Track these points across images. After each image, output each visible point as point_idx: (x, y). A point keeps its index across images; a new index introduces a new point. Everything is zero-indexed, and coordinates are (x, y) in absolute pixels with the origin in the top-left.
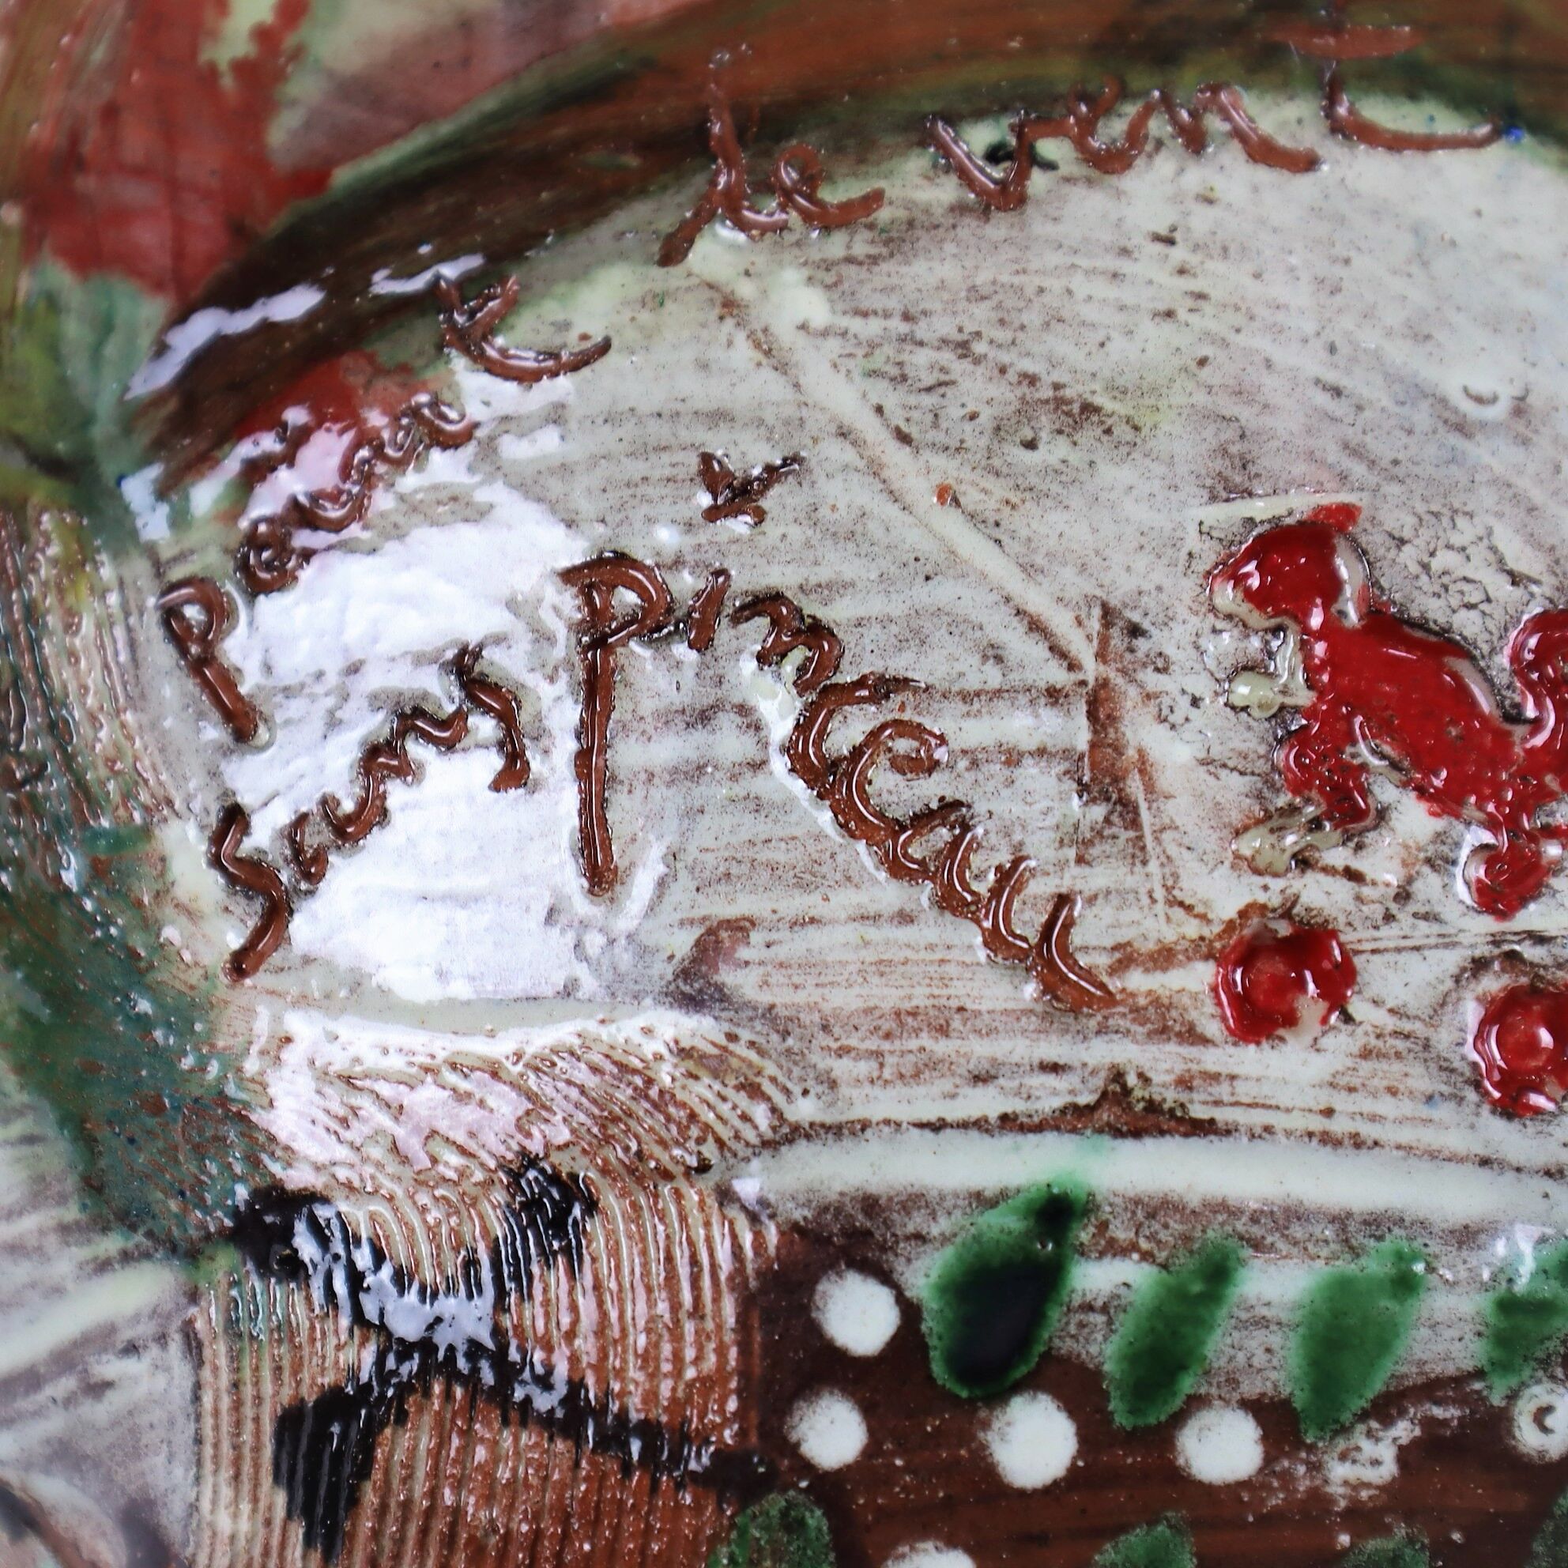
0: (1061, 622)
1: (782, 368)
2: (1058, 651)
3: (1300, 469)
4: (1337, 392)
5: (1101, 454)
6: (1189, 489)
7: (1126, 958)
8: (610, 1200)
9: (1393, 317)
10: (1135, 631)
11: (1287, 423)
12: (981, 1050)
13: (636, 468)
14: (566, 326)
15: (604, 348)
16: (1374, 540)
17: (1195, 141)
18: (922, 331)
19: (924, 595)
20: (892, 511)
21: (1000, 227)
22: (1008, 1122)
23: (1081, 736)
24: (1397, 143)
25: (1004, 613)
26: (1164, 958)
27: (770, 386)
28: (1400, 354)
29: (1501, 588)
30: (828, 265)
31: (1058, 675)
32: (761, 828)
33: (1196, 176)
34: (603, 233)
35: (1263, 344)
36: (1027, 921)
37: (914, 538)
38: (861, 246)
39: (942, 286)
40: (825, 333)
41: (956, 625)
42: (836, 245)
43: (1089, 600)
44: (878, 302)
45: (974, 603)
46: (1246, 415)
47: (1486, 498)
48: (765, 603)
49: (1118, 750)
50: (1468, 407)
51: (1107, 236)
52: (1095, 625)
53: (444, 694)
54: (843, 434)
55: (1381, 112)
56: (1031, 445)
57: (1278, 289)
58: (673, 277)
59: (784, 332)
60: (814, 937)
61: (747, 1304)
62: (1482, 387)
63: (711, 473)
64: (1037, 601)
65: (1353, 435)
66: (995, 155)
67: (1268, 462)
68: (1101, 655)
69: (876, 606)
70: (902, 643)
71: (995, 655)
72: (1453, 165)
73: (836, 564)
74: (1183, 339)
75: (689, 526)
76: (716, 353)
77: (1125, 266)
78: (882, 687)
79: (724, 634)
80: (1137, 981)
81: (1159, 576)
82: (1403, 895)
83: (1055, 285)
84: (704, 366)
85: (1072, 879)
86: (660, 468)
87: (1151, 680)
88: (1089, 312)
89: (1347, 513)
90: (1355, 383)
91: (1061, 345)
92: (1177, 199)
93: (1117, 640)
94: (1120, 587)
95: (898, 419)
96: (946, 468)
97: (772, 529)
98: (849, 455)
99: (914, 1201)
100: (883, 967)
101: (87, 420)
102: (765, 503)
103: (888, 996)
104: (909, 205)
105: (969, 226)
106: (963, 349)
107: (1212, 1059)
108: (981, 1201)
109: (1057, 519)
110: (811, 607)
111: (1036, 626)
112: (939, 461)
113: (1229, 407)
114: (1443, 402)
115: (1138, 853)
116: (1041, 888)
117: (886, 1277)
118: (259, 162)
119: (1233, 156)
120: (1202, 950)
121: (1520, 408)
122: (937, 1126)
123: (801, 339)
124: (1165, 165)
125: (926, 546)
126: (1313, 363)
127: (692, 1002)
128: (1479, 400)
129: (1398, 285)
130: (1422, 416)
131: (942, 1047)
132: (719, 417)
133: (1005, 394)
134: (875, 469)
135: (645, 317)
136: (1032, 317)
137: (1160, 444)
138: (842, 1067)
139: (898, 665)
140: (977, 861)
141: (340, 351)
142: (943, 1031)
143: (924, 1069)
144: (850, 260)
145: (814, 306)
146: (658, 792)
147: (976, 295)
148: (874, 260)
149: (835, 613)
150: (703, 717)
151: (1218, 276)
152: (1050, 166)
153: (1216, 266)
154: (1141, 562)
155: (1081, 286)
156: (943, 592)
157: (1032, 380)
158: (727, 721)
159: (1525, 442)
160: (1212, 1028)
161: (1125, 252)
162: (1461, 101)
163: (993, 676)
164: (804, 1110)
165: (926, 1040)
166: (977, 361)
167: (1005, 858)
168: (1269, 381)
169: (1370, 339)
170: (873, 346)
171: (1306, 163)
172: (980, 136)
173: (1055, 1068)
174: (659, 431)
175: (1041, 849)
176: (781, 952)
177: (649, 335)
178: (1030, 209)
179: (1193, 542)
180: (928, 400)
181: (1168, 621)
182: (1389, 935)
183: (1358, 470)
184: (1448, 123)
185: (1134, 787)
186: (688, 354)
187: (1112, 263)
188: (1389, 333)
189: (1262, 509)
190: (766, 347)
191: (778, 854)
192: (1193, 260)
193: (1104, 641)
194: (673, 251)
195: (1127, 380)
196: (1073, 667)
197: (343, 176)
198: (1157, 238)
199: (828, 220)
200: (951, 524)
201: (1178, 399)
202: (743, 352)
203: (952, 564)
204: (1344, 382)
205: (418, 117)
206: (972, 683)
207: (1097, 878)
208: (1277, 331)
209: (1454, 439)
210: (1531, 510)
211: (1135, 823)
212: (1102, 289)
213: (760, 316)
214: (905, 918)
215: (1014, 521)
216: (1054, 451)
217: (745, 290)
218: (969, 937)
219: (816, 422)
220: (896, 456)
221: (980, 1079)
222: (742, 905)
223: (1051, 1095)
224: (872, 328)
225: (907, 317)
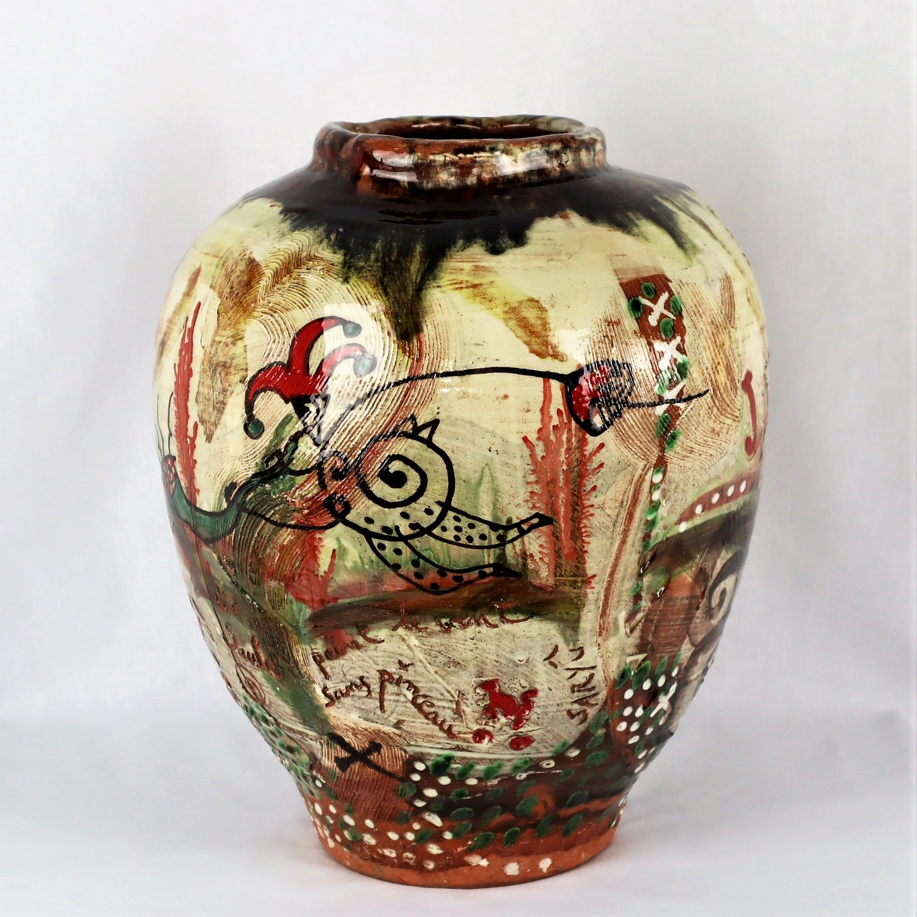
0: (453, 692)
1: (411, 650)
2: (452, 695)
3: (490, 674)
4: (497, 662)
5: (459, 670)
6: (473, 676)
7: (460, 733)
8: (384, 747)
9: (508, 650)
10: (463, 695)
11: (489, 667)
12: (438, 740)
13: (389, 659)
14: (377, 636)
15: (383, 641)
16: (501, 684)
17: (479, 624)
18: (433, 649)
19: (432, 685)
20: (428, 673)
21: (446, 635)
22: (442, 748)
23: (455, 707)
24: (512, 622)
25: (444, 690)
26: (465, 733)
27: (410, 653)
28: (508, 655)
29: (520, 688)
30: (419, 636)
31: (452, 699)
32: (407, 710)
33: (478, 629)
34: (383, 623)
35: (487, 655)
36: (446, 727)
37: (431, 677)
38: (424, 635)
39: (437, 643)
40: (418, 647)
41: (437, 690)
42: (420, 634)
43: (457, 689)
44: (426, 643)
45: (440, 687)
46: (483, 666)
47: (520, 676)
48: (408, 681)
49: (460, 709)
50: (519, 662)
51: (463, 638)
52: (457, 693)
53: (358, 682)
54: (421, 661)
55: (509, 617)
56: (449, 668)
57: (490, 647)
58: (394, 633)
59: (412, 645)
60: (414, 724)
61: (404, 763)
62: (521, 659)
63: (400, 662)
64: (449, 688)
65: (499, 668)
66: (446, 624)
67: (485, 673)
68: (458, 697)
69: (424, 685)
70: (428, 691)
71: (442, 694)
72: (522, 625)
73: (418, 678)
74: (474, 654)
75: (396, 669)
76: (401, 646)
77: (466, 643)
78: (425, 696)
79: (402, 685)
80: (461, 735)
81: (468, 688)
82: (501, 729)
83: (454, 645)
84: (399, 648)
85: (452, 723)
86: (392, 660)
87: (465, 701)
88: (459, 649)
89: (497, 680)
90: (501, 660)
91: (454, 653)
92: (475, 632)
93: (461, 695)
94: (462, 689)
95: (429, 661)
96: (436, 669)
97: (409, 672)
98: (421, 664)
99: (429, 754)
100: (424, 729)
101: (298, 622)
102: (408, 669)
103: (425, 732)
104: (432, 630)
105: (441, 634)
106: (439, 652)
107: (471, 745)
108: (438, 755)
109: (453, 678)
110: (415, 684)
111: (449, 692)
112: (435, 668)
113: (480, 664)
114: (515, 662)
115: (462, 721)
116: (448, 723)
117: (424, 763)
118: (326, 594)
119: (484, 626)
120: (471, 733)
121: (527, 661)
122: (432, 748)
123: (414, 647)
124: (473, 627)
125: (433, 678)
126: (494, 657)
127: (397, 728)
128: (520, 661)
129: (510, 645)
130: (511, 665)
131: (433, 739)
132: (401, 655)
133: (446, 660)
134: (425, 667)
135: (390, 638)
136: (450, 649)
137: (469, 669)
138: (418, 739)
139: (428, 694)
140: (439, 719)
141: (341, 628)
142: (433, 738)
143: (430, 741)
144: (422, 636)
145: (416, 642)
146: (391, 702)
147: (442, 645)
148: (426, 637)
149: (419, 685)
150: (398, 695)
151: (481, 645)
152: (455, 627)
153: (480, 643)
154: (465, 685)
155: (458, 645)
156: (435, 685)
157: (450, 658)
158: (402, 696)
159: (527, 666)
160: (472, 742)
161: (466, 641)
162: (523, 613)
163: (442, 698)
164: (413, 743)
165: (430, 738)
166: (442, 654)
167: (442, 719)
168: (487, 660)
169: (504, 653)
170: (425, 650)
171: (496, 626)
172: (444, 621)
173: (449, 744)
174: (392, 655)
175: (448, 719)
176: (409, 725)
177: (391, 641)
178: (451, 633)
179: (473, 683)
180: (434, 659)
181: (468, 694)
182: (498, 733)
183: (500, 674)
184: (521, 617)
185: (462, 714)
186: (397, 645)
187: (464, 642)
188: (507, 652)
189: (484, 679)
190: (409, 646)
191: (409, 713)
192: (476, 642)
193: (459, 695)
194: (395, 629)
195: (465, 659)
196: (454, 698)
197: (340, 601)
198: (471, 639)
199: (420, 630)
200: (437, 676)
201: (472, 663)
202: (405, 647)
203: (437, 682)
204: (499, 660)
205: (353, 596)
206: (439, 698)
207: (456, 723)
208: (489, 653)
209: (516, 668)
210: (527, 676)
211: (462, 717)
212: (461, 646)
213: (408, 642)
214: (428, 724)
215: (447, 677)
216: (452, 669)
217: (406, 638)
218: (437, 728)
219: (416, 658)
220: (429, 666)
221: (438, 744)
222: (403, 718)
223: (448, 746)
224: (426, 647)
225: (431, 646)
